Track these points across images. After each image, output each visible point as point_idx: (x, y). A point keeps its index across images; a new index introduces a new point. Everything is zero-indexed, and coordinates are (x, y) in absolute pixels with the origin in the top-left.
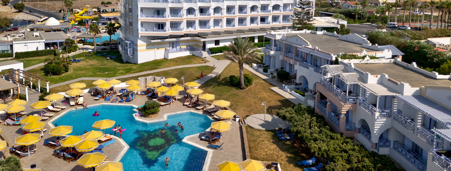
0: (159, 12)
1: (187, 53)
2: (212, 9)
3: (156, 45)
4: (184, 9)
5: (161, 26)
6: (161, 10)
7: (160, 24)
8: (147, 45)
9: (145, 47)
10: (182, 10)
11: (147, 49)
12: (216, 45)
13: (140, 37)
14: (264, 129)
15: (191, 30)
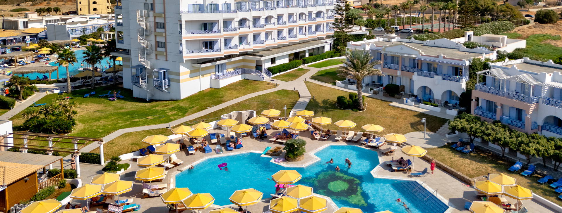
0: (206, 26)
1: (238, 78)
2: (263, 19)
3: (201, 71)
4: (235, 20)
5: (209, 45)
6: (208, 23)
7: (207, 42)
8: (191, 72)
9: (188, 76)
10: (233, 21)
11: (191, 78)
12: (272, 63)
13: (184, 62)
14: (436, 147)
15: (245, 47)
